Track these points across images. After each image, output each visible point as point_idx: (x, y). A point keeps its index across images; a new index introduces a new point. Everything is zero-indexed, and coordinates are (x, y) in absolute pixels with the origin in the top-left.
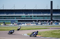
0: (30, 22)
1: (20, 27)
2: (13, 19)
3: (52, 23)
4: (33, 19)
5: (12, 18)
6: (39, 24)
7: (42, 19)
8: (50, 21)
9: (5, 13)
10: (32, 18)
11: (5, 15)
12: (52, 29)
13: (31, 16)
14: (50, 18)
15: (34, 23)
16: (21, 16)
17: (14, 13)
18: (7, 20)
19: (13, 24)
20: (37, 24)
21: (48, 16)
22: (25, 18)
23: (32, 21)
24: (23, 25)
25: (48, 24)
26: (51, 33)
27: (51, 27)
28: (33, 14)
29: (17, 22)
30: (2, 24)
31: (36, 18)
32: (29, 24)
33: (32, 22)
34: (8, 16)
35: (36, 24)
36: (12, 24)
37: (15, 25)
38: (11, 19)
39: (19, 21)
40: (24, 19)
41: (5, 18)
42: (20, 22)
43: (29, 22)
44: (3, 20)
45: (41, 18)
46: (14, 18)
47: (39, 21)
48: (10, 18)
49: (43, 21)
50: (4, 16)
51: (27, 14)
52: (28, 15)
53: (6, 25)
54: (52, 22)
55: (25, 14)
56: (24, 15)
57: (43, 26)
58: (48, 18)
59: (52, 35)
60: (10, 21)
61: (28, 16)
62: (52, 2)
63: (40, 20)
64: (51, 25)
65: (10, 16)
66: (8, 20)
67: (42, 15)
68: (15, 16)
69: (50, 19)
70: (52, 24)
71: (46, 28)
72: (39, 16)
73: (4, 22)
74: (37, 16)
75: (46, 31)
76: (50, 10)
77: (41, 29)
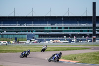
0: (59, 38)
1: (45, 46)
2: (30, 33)
3: (94, 39)
4: (63, 33)
5: (29, 31)
6: (73, 40)
7: (79, 33)
8: (91, 36)
9: (17, 22)
10: (61, 31)
11: (18, 25)
12: (95, 49)
13: (61, 28)
14: (91, 31)
15: (64, 40)
16: (43, 28)
17: (33, 22)
18: (20, 35)
19: (31, 41)
20: (70, 41)
21: (89, 28)
22: (50, 31)
23: (61, 36)
24: (47, 42)
25: (89, 41)
26: (94, 56)
27: (93, 45)
28: (63, 24)
29: (37, 37)
30: (12, 42)
31: (69, 31)
32: (58, 41)
33: (61, 38)
34: (22, 28)
35: (68, 41)
36: (28, 41)
37: (33, 43)
38: (27, 33)
39: (40, 36)
40: (48, 33)
41: (17, 32)
42: (43, 38)
43: (57, 38)
44: (14, 35)
45: (77, 31)
46: (32, 31)
47: (73, 36)
48: (25, 31)
49: (81, 35)
50: (15, 28)
51: (54, 24)
52: (56, 25)
53: (18, 42)
54: (94, 37)
55: (50, 24)
56: (48, 25)
57: (80, 45)
58: (88, 31)
59: (95, 59)
60: (25, 36)
61: (55, 28)
62: (94, 4)
63: (75, 35)
64: (93, 43)
65: (25, 28)
66: (22, 34)
67: (78, 25)
68: (34, 28)
69: (92, 33)
70: (94, 41)
71: (86, 48)
72: (74, 28)
73: (16, 38)
74: (71, 28)
75: (85, 54)
76: (91, 17)
77: (76, 49)
